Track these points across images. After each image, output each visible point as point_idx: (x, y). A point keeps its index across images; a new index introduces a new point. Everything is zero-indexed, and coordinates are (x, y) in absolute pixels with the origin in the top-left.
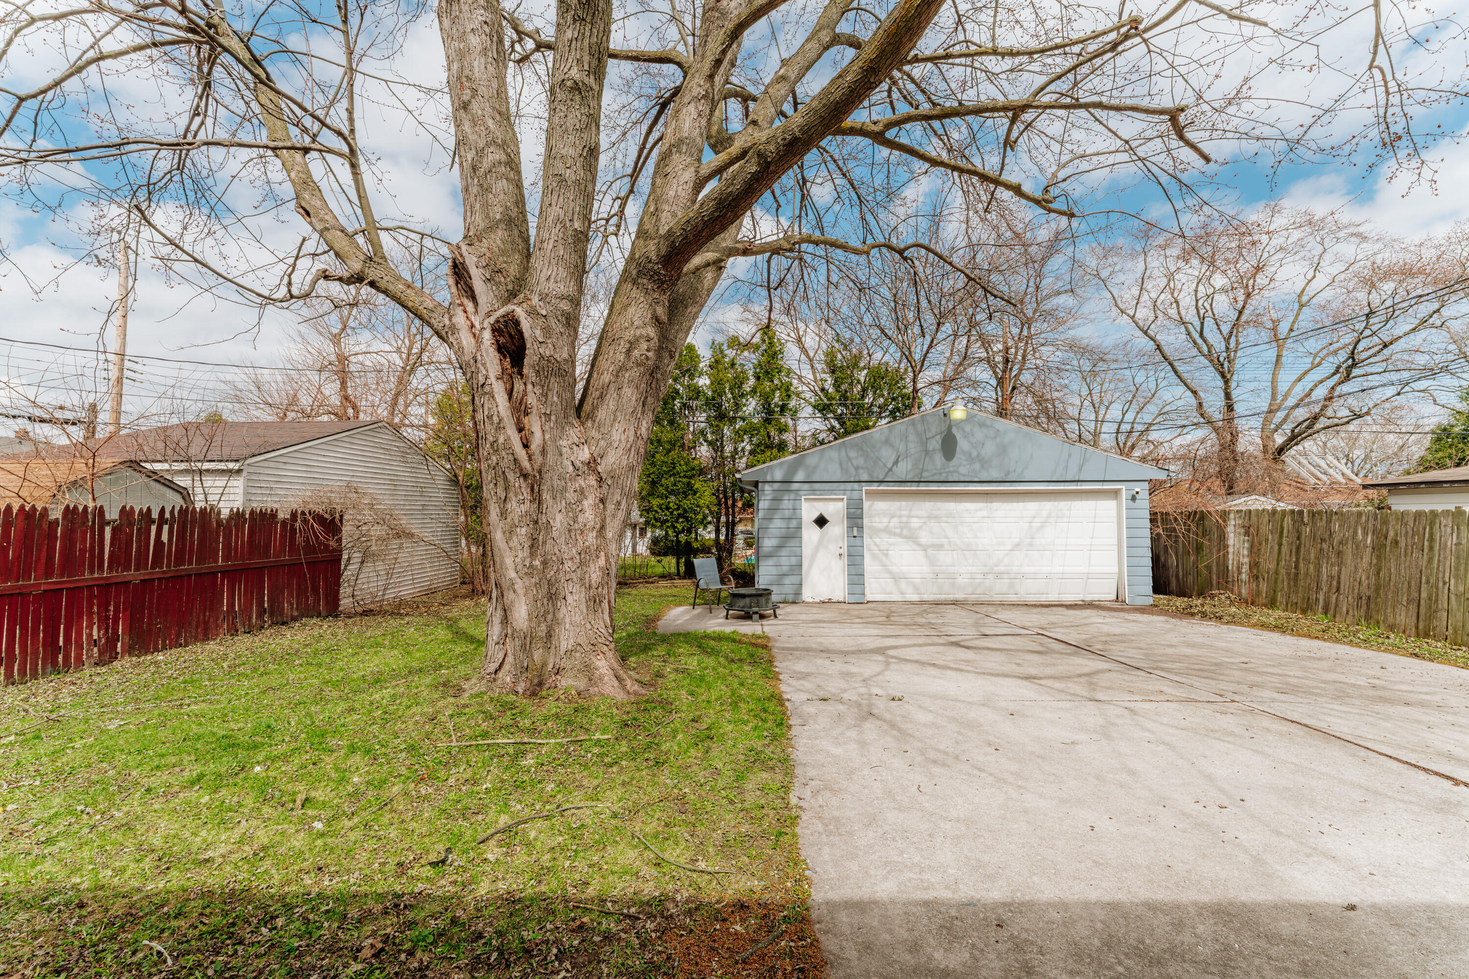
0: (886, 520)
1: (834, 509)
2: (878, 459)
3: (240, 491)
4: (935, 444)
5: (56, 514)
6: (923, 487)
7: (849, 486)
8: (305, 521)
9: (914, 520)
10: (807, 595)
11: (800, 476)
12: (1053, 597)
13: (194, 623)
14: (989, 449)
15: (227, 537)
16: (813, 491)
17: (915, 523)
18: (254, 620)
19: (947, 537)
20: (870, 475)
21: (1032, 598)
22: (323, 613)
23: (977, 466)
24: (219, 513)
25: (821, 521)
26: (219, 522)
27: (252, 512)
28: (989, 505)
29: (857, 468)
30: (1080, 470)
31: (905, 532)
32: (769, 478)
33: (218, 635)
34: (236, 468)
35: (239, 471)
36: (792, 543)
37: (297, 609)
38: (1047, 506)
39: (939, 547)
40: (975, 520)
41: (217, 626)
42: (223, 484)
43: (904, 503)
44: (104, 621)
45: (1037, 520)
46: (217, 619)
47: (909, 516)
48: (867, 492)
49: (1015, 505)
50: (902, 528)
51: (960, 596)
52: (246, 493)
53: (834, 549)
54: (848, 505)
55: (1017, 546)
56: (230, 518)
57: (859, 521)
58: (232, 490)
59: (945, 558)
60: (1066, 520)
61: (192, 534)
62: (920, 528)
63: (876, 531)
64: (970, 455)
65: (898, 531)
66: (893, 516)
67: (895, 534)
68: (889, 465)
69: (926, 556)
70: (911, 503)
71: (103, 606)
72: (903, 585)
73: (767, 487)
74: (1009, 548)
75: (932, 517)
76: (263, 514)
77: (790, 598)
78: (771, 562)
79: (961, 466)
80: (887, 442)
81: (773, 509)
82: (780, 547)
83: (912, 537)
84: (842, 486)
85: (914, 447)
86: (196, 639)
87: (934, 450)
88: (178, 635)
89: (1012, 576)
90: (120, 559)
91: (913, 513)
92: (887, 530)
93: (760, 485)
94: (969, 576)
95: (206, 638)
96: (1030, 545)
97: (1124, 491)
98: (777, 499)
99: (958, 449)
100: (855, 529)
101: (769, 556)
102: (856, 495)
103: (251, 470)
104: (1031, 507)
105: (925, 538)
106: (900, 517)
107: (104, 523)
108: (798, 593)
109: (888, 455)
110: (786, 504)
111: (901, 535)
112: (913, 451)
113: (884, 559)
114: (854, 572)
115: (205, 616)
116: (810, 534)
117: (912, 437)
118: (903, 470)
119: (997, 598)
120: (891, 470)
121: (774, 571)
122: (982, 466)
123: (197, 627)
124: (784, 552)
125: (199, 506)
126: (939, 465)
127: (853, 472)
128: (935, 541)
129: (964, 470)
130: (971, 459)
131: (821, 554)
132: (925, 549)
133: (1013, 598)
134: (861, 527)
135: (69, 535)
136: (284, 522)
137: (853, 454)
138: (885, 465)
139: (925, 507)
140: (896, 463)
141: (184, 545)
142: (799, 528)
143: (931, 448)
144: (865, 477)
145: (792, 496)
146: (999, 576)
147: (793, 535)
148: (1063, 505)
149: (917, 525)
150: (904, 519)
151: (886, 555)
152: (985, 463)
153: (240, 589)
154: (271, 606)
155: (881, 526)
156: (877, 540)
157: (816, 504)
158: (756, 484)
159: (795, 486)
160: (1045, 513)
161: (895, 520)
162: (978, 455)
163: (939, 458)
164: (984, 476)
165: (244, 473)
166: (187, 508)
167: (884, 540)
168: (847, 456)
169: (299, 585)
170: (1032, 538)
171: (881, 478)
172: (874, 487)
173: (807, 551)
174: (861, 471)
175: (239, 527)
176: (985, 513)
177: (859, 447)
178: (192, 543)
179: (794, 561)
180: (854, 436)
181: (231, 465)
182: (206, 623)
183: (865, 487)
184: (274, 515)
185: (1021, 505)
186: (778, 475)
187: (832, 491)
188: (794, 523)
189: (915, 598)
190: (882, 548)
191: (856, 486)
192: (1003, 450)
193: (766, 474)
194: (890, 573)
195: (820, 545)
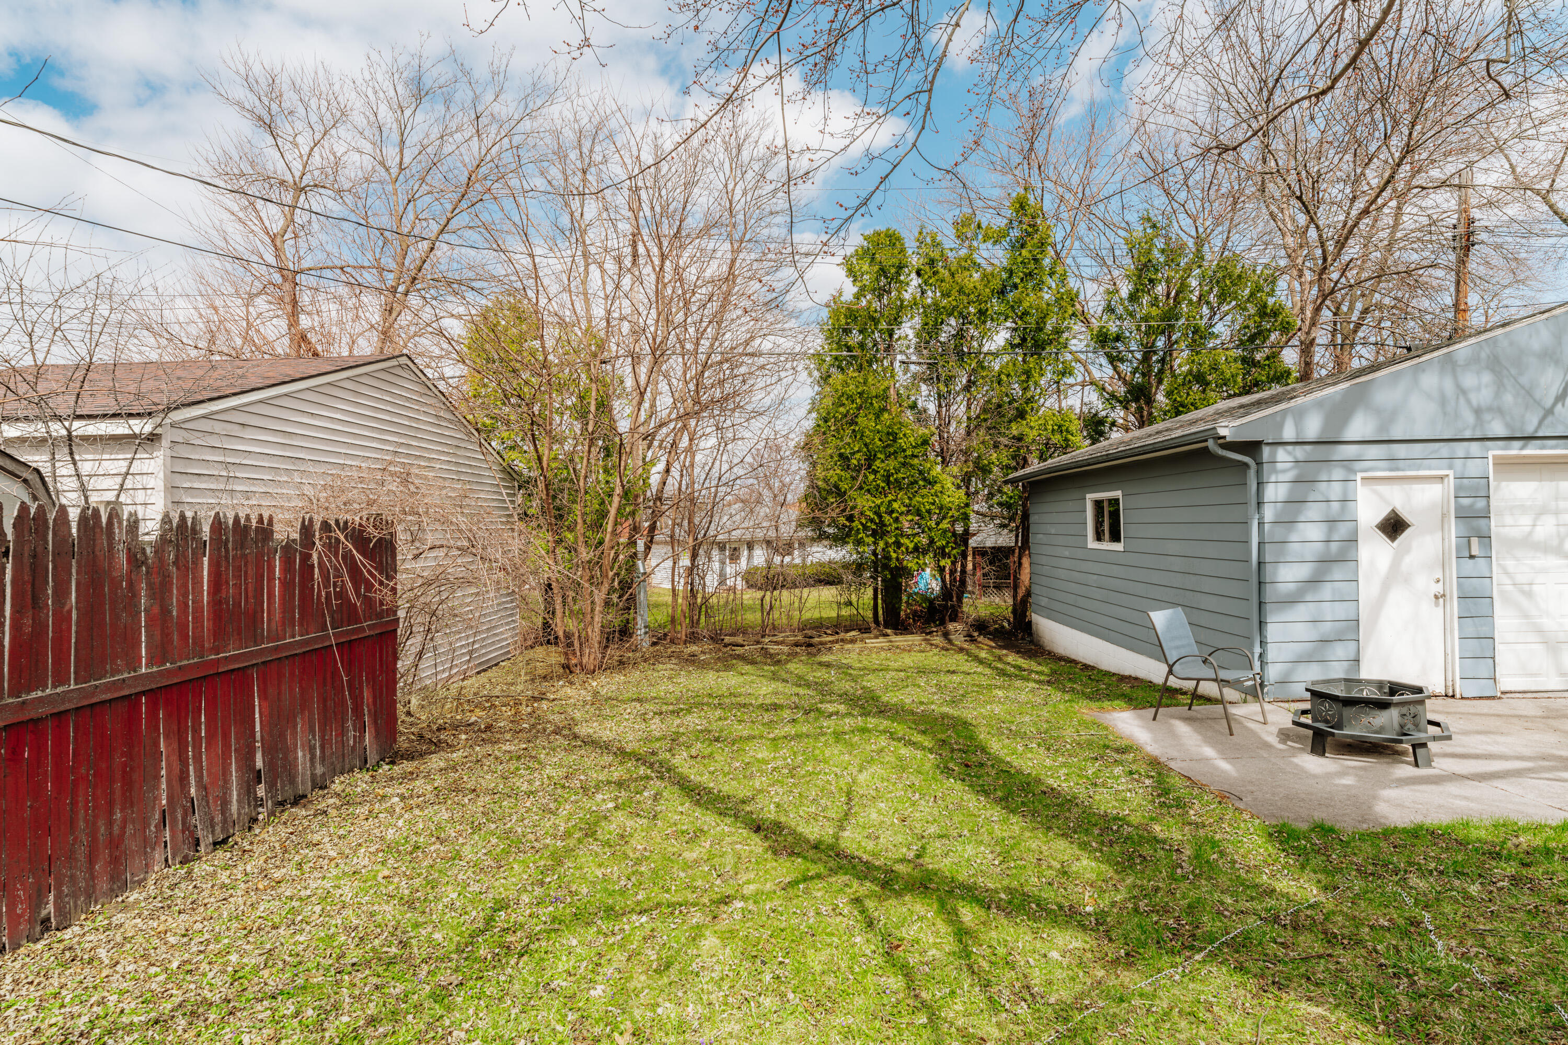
0: (1529, 520)
1: (1425, 498)
2: (1526, 388)
3: (157, 482)
7: (1460, 449)
8: (333, 546)
11: (1356, 429)
13: (81, 853)
15: (160, 592)
16: (1383, 461)
18: (234, 807)
20: (1507, 425)
22: (372, 758)
24: (134, 524)
25: (1394, 526)
26: (136, 557)
27: (218, 525)
29: (1478, 412)
32: (1288, 436)
33: (147, 868)
34: (148, 429)
35: (153, 438)
36: (1338, 572)
37: (323, 759)
41: (145, 840)
42: (122, 466)
46: (146, 824)
48: (1499, 462)
52: (171, 488)
53: (1426, 584)
54: (1458, 489)
56: (163, 540)
57: (1482, 522)
58: (139, 481)
61: (61, 592)
63: (1514, 544)
65: (1554, 542)
66: (1543, 511)
67: (1545, 550)
68: (1549, 402)
73: (1282, 454)
76: (241, 529)
78: (1293, 613)
80: (1546, 353)
81: (1295, 502)
82: (1314, 582)
84: (1444, 450)
86: (91, 896)
88: (37, 900)
92: (1530, 542)
93: (1266, 451)
95: (119, 884)
98: (1303, 481)
100: (1475, 541)
101: (1291, 601)
102: (1473, 468)
103: (179, 436)
106: (1557, 512)
109: (1546, 382)
110: (1323, 490)
113: (1526, 603)
114: (1471, 632)
115: (110, 823)
116: (1374, 553)
120: (1550, 412)
121: (1303, 632)
123: (91, 860)
124: (1327, 591)
125: (71, 500)
127: (1470, 418)
131: (1397, 594)
134: (1485, 538)
136: (288, 548)
137: (1470, 381)
138: (1538, 403)
140: (1562, 397)
141: (40, 628)
142: (1353, 540)
144: (1499, 430)
145: (1338, 473)
147: (1340, 556)
151: (1529, 595)
153: (196, 731)
154: (270, 763)
155: (1522, 533)
156: (1515, 564)
157: (1383, 489)
158: (1252, 448)
159: (1348, 451)
161: (1548, 521)
165: (165, 443)
166: (41, 510)
167: (1525, 564)
168: (1458, 385)
169: (323, 700)
171: (1529, 430)
172: (1514, 450)
173: (1368, 590)
174: (1487, 417)
175: (186, 567)
177: (1484, 367)
178: (62, 618)
179: (1342, 611)
181: (139, 426)
182: (115, 843)
183: (1495, 451)
184: (265, 531)
186: (1313, 427)
188: (1342, 531)
190: (1520, 579)
191: (1475, 448)
193: (1281, 426)
194: (1540, 631)
195: (1394, 576)
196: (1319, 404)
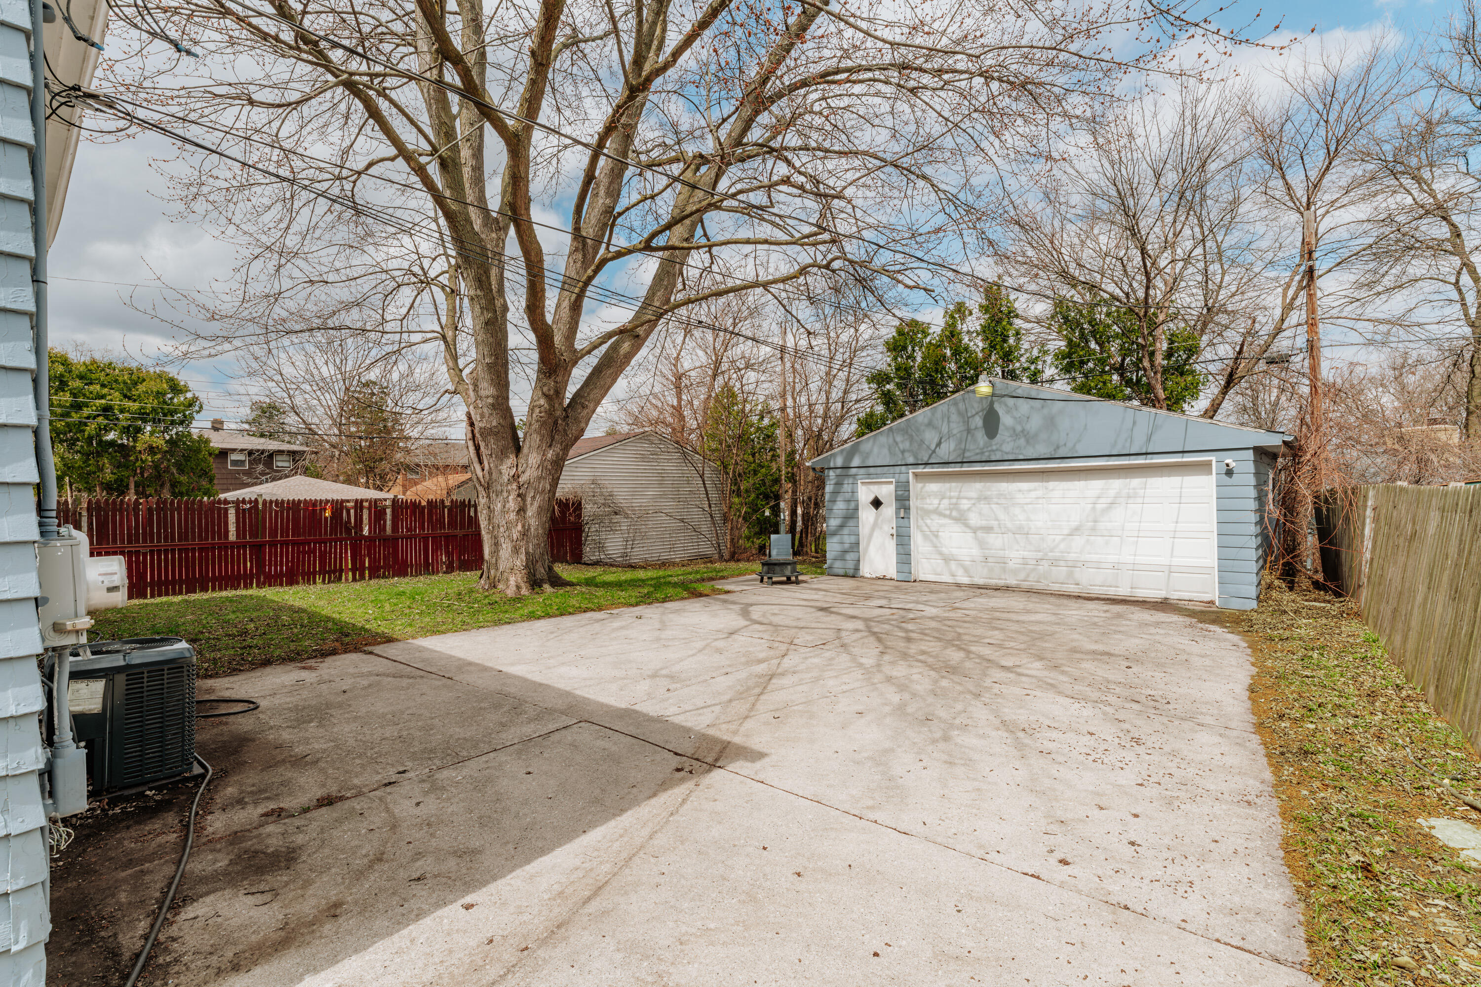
0: (936, 501)
1: (886, 491)
2: (922, 441)
4: (978, 421)
5: (424, 503)
6: (966, 468)
7: (897, 469)
9: (964, 501)
10: (866, 570)
11: (856, 462)
12: (1123, 591)
14: (1035, 423)
16: (869, 475)
17: (965, 504)
19: (997, 519)
20: (916, 458)
21: (1097, 591)
22: (570, 561)
23: (1022, 441)
25: (877, 503)
28: (1045, 484)
29: (903, 452)
30: (1149, 439)
31: (954, 514)
32: (832, 465)
36: (851, 523)
38: (1116, 485)
39: (988, 529)
40: (1028, 501)
43: (954, 484)
44: (448, 554)
45: (1102, 500)
47: (958, 498)
48: (916, 475)
49: (1077, 483)
50: (951, 510)
51: (1012, 581)
53: (886, 529)
54: (896, 487)
55: (1076, 531)
57: (907, 502)
59: (995, 541)
60: (1140, 500)
62: (969, 509)
63: (927, 513)
64: (1014, 430)
65: (948, 512)
66: (943, 498)
67: (945, 516)
68: (933, 447)
69: (976, 538)
70: (960, 485)
71: (447, 547)
72: (953, 565)
73: (832, 473)
74: (1066, 532)
75: (984, 498)
77: (851, 572)
78: (836, 539)
79: (1005, 443)
80: (930, 424)
81: (836, 493)
82: (842, 526)
83: (961, 519)
84: (891, 469)
85: (957, 427)
87: (976, 428)
89: (1070, 564)
90: (452, 524)
91: (962, 494)
92: (937, 512)
93: (826, 472)
94: (1021, 561)
96: (1093, 529)
97: (1214, 463)
98: (839, 484)
99: (1001, 427)
100: (903, 511)
101: (834, 534)
102: (903, 478)
104: (1094, 486)
105: (974, 519)
106: (950, 498)
107: (444, 507)
108: (857, 569)
109: (931, 437)
110: (847, 488)
111: (950, 517)
112: (955, 432)
113: (934, 539)
114: (902, 551)
116: (867, 515)
117: (954, 417)
118: (947, 450)
119: (1056, 587)
120: (934, 452)
121: (840, 547)
122: (1028, 442)
124: (846, 531)
126: (982, 443)
127: (900, 456)
128: (984, 523)
129: (1007, 448)
130: (1015, 435)
131: (876, 534)
132: (975, 530)
133: (1072, 589)
134: (907, 509)
135: (430, 513)
137: (899, 438)
138: (928, 447)
139: (974, 488)
140: (939, 444)
142: (856, 509)
143: (973, 427)
144: (911, 460)
145: (851, 480)
146: (1054, 562)
147: (852, 515)
148: (1136, 482)
149: (966, 507)
150: (954, 501)
151: (937, 536)
152: (1030, 438)
155: (931, 507)
156: (928, 521)
157: (872, 487)
158: (822, 470)
159: (853, 471)
160: (1112, 493)
161: (946, 502)
162: (1023, 431)
163: (981, 436)
164: (1030, 453)
167: (935, 522)
168: (895, 440)
170: (1095, 521)
171: (925, 459)
172: (920, 470)
173: (863, 531)
174: (907, 454)
176: (1039, 493)
177: (905, 431)
179: (853, 539)
180: (899, 421)
183: (912, 470)
185: (1082, 483)
186: (839, 462)
187: (883, 475)
188: (853, 505)
189: (965, 580)
190: (933, 529)
191: (903, 469)
192: (1051, 423)
193: (830, 461)
194: (941, 553)
195: (875, 526)
196: (842, 451)
